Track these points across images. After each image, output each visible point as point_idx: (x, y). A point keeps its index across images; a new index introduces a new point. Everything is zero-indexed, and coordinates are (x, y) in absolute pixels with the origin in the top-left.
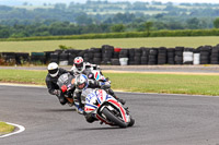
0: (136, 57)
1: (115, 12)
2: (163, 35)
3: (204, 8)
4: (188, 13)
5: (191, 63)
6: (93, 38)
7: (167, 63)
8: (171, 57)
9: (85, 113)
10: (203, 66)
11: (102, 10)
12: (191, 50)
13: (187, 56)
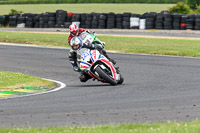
0: (87, 22)
7: (115, 27)
9: (79, 70)
10: (150, 31)
12: (137, 16)
13: (134, 22)
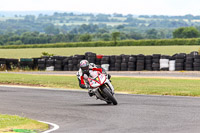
0: (116, 64)
4: (147, 25)
5: (167, 69)
7: (145, 69)
8: (149, 63)
10: (179, 72)
11: (68, 22)
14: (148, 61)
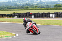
0: (36, 15)
1: (25, 3)
2: (40, 9)
3: (50, 2)
4: (46, 3)
5: (52, 17)
6: (20, 10)
7: (45, 17)
11: (21, 2)
14: (46, 15)
